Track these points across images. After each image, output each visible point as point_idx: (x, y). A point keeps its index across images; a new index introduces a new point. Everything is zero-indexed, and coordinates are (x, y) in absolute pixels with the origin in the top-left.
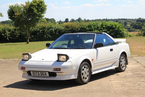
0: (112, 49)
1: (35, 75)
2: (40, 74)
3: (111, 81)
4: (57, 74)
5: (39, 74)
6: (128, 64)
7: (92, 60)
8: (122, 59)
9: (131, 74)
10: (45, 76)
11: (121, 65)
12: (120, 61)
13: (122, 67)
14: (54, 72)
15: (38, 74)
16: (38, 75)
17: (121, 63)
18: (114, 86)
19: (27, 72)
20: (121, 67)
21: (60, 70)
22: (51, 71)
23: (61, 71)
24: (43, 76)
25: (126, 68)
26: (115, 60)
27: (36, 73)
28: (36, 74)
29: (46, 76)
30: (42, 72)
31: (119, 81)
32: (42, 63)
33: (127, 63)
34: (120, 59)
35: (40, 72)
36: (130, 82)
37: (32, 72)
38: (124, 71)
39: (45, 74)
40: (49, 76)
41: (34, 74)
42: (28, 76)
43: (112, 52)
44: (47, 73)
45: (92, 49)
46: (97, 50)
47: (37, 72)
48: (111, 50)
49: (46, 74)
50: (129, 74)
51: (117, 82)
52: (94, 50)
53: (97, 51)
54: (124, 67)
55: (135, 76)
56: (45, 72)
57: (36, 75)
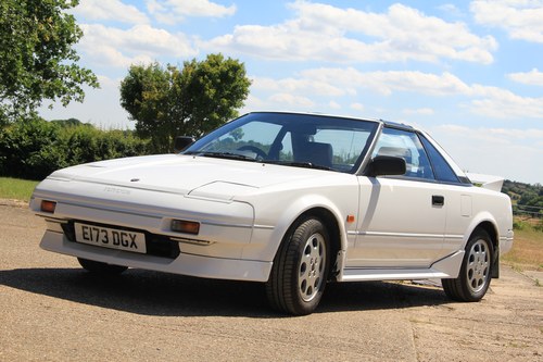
0: (442, 198)
1: (89, 242)
2: (110, 236)
3: (415, 322)
4: (182, 247)
5: (106, 237)
6: (497, 277)
7: (350, 219)
8: (476, 249)
9: (507, 312)
10: (128, 249)
11: (471, 272)
12: (468, 258)
13: (474, 284)
14: (168, 237)
15: (102, 235)
16: (100, 243)
17: (470, 265)
18: (421, 341)
19: (62, 225)
20: (470, 282)
21: (197, 233)
22: (157, 229)
23: (199, 237)
24: (121, 247)
25: (487, 287)
26: (446, 246)
27: (95, 233)
28: (95, 238)
29: (133, 249)
30: (119, 231)
31: (449, 329)
32: (128, 192)
33: (493, 272)
34: (467, 248)
35: (110, 231)
36: (498, 339)
37: (78, 227)
38: (478, 299)
39: (133, 239)
40: (145, 252)
41: (88, 236)
42: (64, 244)
43: (437, 210)
44: (141, 239)
45: (354, 176)
46: (374, 182)
47: (101, 228)
48: (438, 201)
49: (133, 243)
50: (497, 312)
51: (441, 329)
52: (365, 180)
53: (376, 189)
54: (480, 282)
55: (520, 321)
56: (133, 233)
57: (94, 243)
